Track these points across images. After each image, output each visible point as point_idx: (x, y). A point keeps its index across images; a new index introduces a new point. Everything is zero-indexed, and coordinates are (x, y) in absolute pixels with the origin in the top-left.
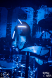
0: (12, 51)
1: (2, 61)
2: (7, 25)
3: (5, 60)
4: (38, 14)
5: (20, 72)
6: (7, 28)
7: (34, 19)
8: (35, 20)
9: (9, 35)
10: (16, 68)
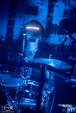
0: (21, 62)
1: (3, 75)
2: (9, 21)
3: (8, 73)
4: (55, 9)
5: (27, 91)
6: (8, 25)
7: (48, 16)
8: (50, 17)
9: (10, 35)
10: (22, 86)
